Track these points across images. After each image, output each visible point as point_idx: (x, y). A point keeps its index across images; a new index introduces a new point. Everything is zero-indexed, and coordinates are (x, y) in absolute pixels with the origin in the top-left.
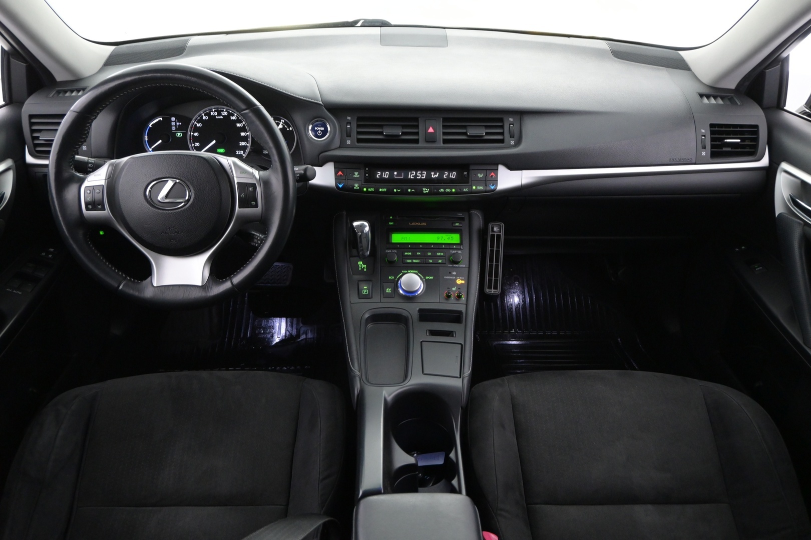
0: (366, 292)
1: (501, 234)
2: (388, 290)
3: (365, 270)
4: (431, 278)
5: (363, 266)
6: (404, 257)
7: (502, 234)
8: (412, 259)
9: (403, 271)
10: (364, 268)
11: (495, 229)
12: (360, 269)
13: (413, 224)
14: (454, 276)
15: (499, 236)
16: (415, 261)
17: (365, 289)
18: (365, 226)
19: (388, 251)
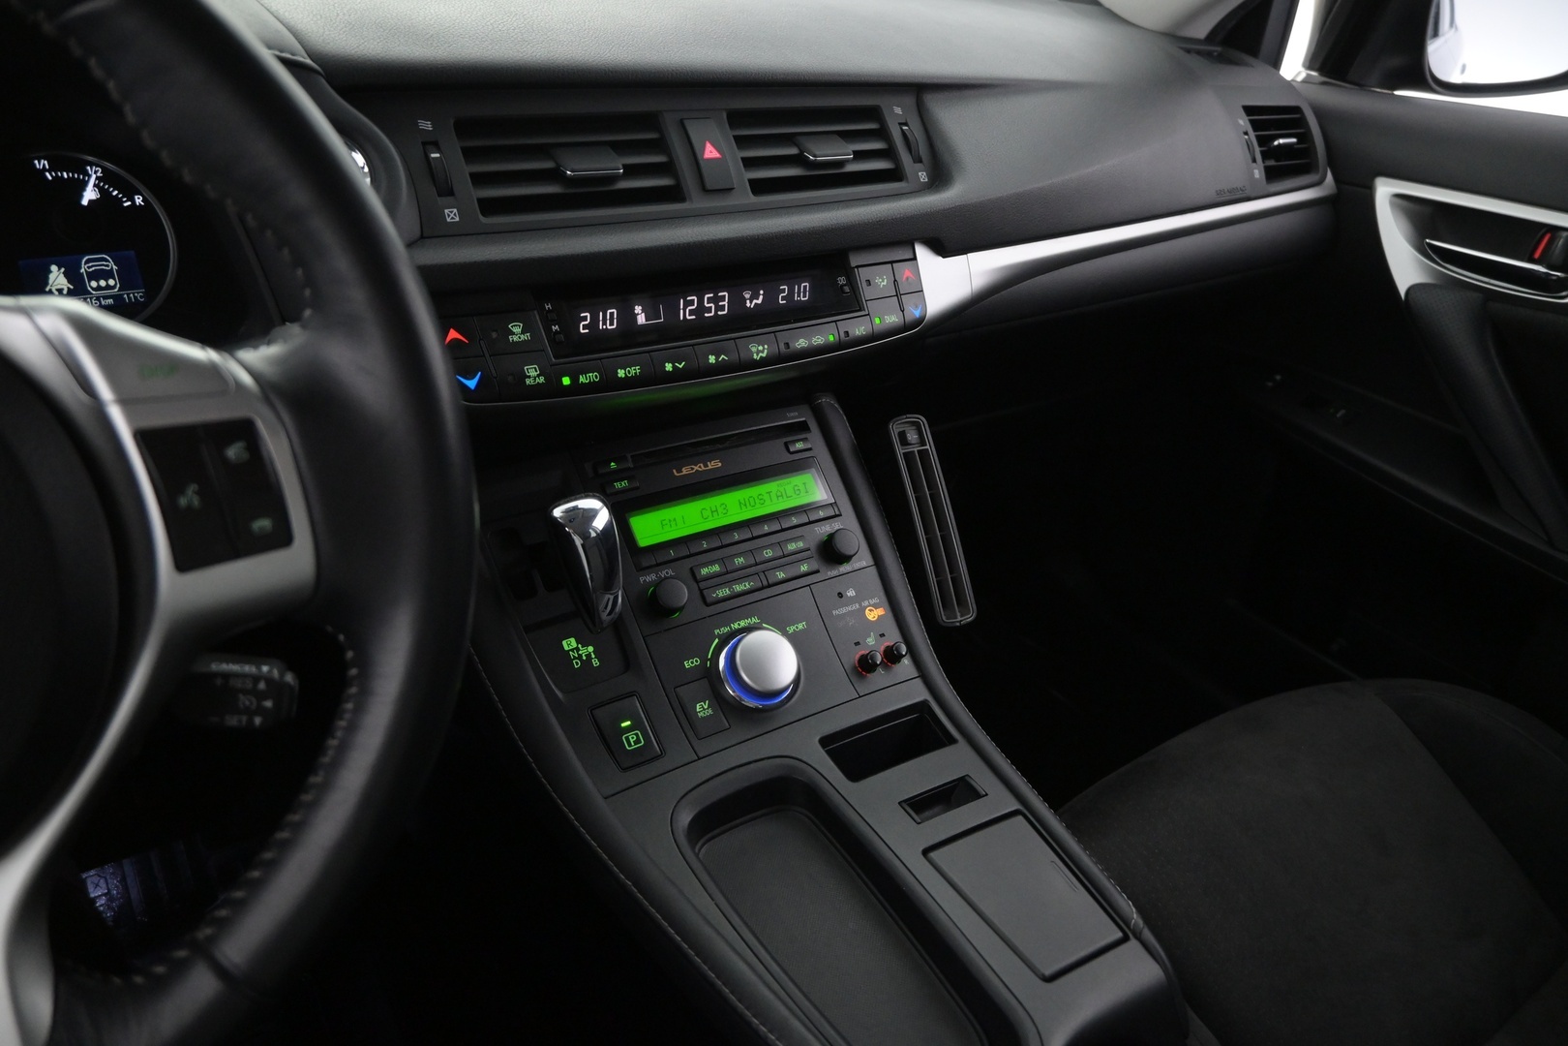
0: (637, 741)
1: (928, 447)
2: (703, 709)
3: (596, 663)
4: (800, 626)
5: (583, 651)
6: (703, 585)
7: (930, 446)
8: (728, 583)
9: (717, 632)
10: (589, 656)
11: (912, 436)
12: (577, 664)
13: (685, 471)
14: (852, 600)
15: (923, 454)
16: (739, 588)
17: (628, 729)
18: (591, 514)
19: (648, 579)
